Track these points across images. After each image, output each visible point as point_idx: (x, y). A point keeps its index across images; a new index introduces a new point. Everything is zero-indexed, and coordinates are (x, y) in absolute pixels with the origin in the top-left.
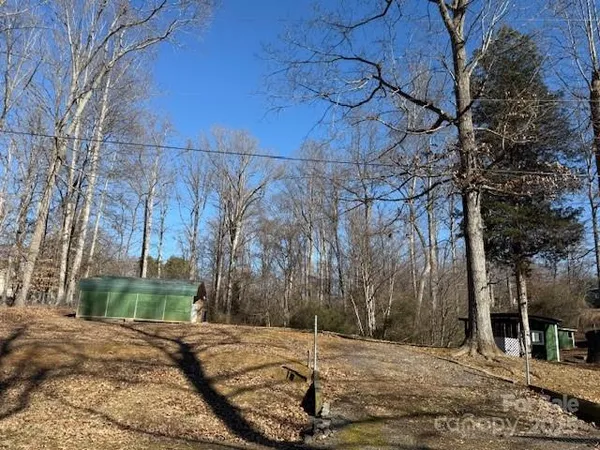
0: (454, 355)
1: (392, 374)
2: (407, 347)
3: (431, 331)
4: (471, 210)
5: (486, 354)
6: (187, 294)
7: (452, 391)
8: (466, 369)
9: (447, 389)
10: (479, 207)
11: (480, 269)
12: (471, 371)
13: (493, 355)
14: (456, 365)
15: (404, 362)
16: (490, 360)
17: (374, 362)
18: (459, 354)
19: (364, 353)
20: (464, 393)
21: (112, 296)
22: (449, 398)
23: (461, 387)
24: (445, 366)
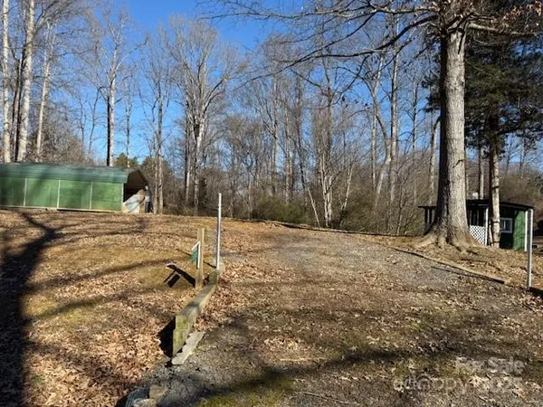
0: (418, 246)
1: (331, 271)
2: (358, 236)
3: (387, 221)
4: (451, 57)
5: (458, 244)
6: (115, 181)
7: (418, 300)
8: (434, 264)
9: (410, 296)
10: (462, 54)
11: (457, 136)
12: (442, 267)
13: (467, 245)
14: (420, 260)
15: (352, 256)
16: (464, 252)
17: (311, 256)
18: (424, 244)
19: (303, 245)
20: (437, 304)
21: (29, 183)
22: (416, 315)
23: (430, 291)
24: (405, 260)
